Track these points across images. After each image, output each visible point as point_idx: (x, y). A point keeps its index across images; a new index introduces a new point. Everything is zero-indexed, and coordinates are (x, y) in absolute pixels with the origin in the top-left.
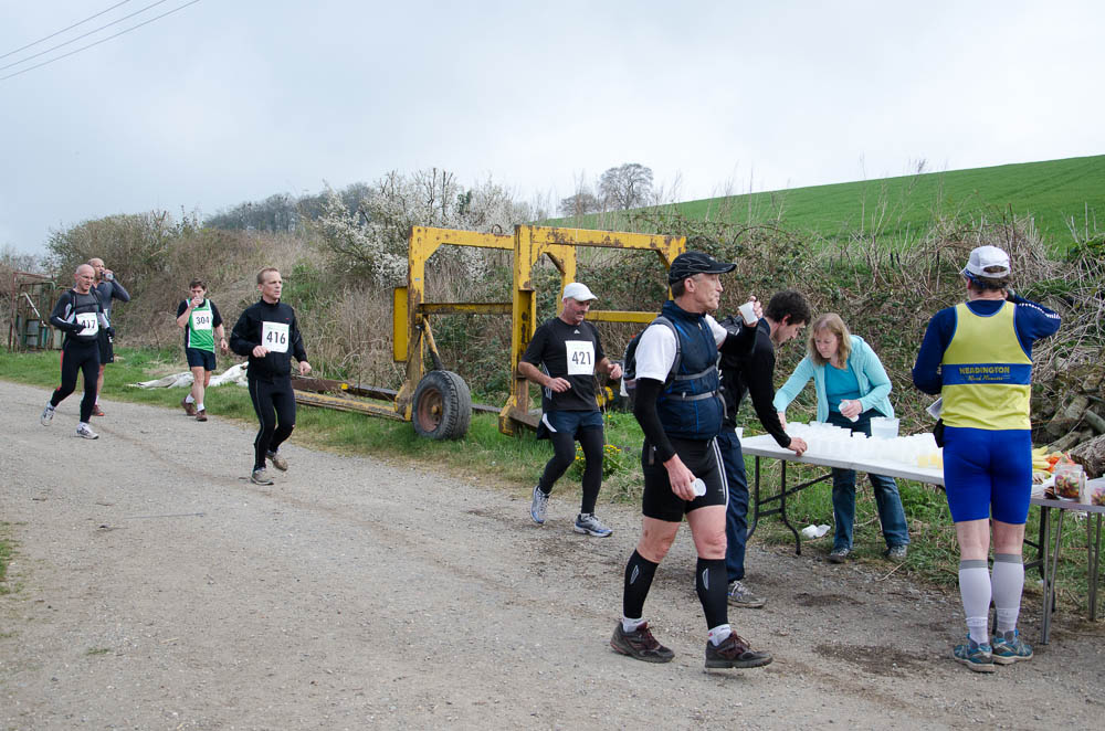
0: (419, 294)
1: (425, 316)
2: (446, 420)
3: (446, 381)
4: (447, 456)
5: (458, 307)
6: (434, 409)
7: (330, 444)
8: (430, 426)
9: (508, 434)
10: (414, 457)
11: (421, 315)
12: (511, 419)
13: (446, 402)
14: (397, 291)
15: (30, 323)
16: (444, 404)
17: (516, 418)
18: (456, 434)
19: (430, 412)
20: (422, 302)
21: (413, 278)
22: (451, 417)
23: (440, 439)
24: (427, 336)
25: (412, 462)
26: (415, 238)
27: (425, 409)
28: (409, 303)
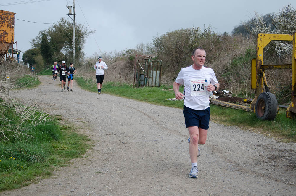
0: (261, 61)
1: (263, 70)
2: (266, 112)
3: (267, 96)
4: (264, 126)
5: (275, 66)
6: (263, 108)
8: (261, 114)
9: (290, 118)
10: (251, 127)
11: (261, 70)
12: (291, 112)
13: (266, 105)
14: (253, 60)
15: (141, 75)
17: (293, 111)
18: (271, 117)
20: (263, 64)
21: (258, 55)
22: (268, 111)
23: (264, 120)
24: (264, 79)
26: (259, 39)
27: (260, 108)
28: (257, 65)
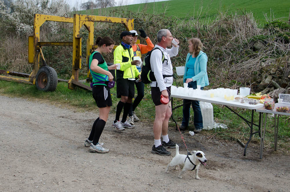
0: (38, 39)
2: (49, 84)
3: (48, 70)
4: (49, 97)
5: (53, 44)
6: (44, 80)
7: (5, 93)
8: (42, 86)
9: (71, 89)
10: (37, 98)
11: (39, 46)
12: (72, 84)
14: (30, 38)
16: (48, 78)
17: (74, 83)
18: (52, 89)
19: (42, 81)
20: (39, 41)
21: (36, 33)
22: (50, 83)
23: (46, 91)
24: (41, 54)
25: (37, 99)
26: (36, 18)
27: (40, 80)
28: (34, 42)
